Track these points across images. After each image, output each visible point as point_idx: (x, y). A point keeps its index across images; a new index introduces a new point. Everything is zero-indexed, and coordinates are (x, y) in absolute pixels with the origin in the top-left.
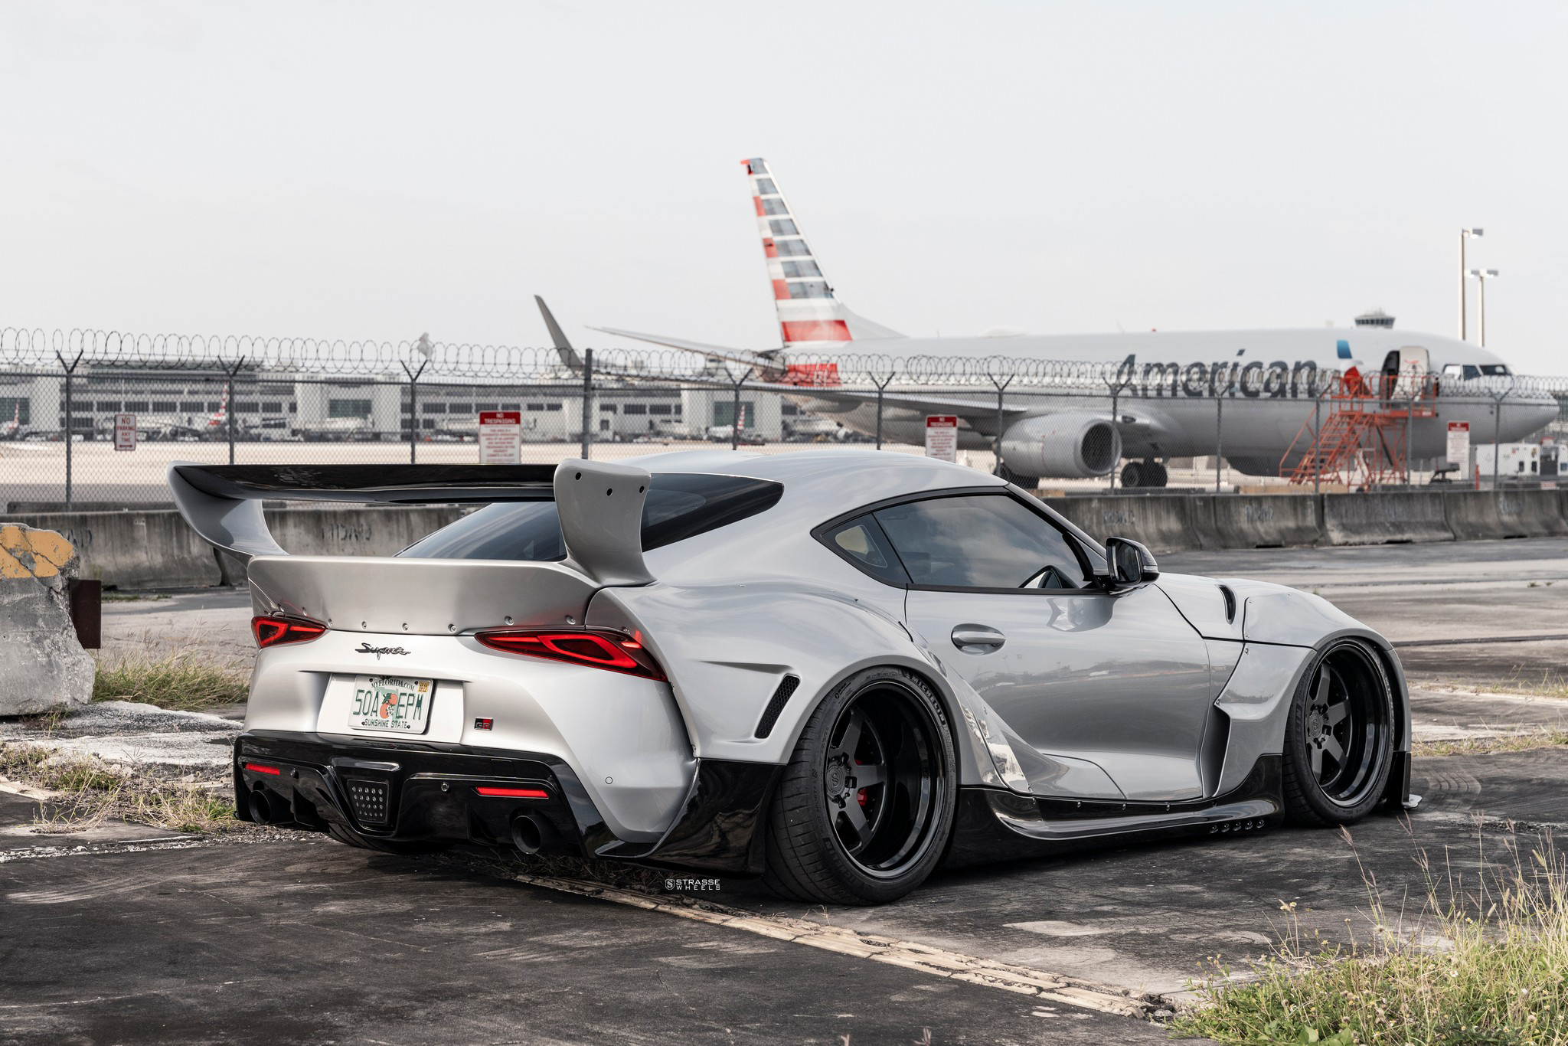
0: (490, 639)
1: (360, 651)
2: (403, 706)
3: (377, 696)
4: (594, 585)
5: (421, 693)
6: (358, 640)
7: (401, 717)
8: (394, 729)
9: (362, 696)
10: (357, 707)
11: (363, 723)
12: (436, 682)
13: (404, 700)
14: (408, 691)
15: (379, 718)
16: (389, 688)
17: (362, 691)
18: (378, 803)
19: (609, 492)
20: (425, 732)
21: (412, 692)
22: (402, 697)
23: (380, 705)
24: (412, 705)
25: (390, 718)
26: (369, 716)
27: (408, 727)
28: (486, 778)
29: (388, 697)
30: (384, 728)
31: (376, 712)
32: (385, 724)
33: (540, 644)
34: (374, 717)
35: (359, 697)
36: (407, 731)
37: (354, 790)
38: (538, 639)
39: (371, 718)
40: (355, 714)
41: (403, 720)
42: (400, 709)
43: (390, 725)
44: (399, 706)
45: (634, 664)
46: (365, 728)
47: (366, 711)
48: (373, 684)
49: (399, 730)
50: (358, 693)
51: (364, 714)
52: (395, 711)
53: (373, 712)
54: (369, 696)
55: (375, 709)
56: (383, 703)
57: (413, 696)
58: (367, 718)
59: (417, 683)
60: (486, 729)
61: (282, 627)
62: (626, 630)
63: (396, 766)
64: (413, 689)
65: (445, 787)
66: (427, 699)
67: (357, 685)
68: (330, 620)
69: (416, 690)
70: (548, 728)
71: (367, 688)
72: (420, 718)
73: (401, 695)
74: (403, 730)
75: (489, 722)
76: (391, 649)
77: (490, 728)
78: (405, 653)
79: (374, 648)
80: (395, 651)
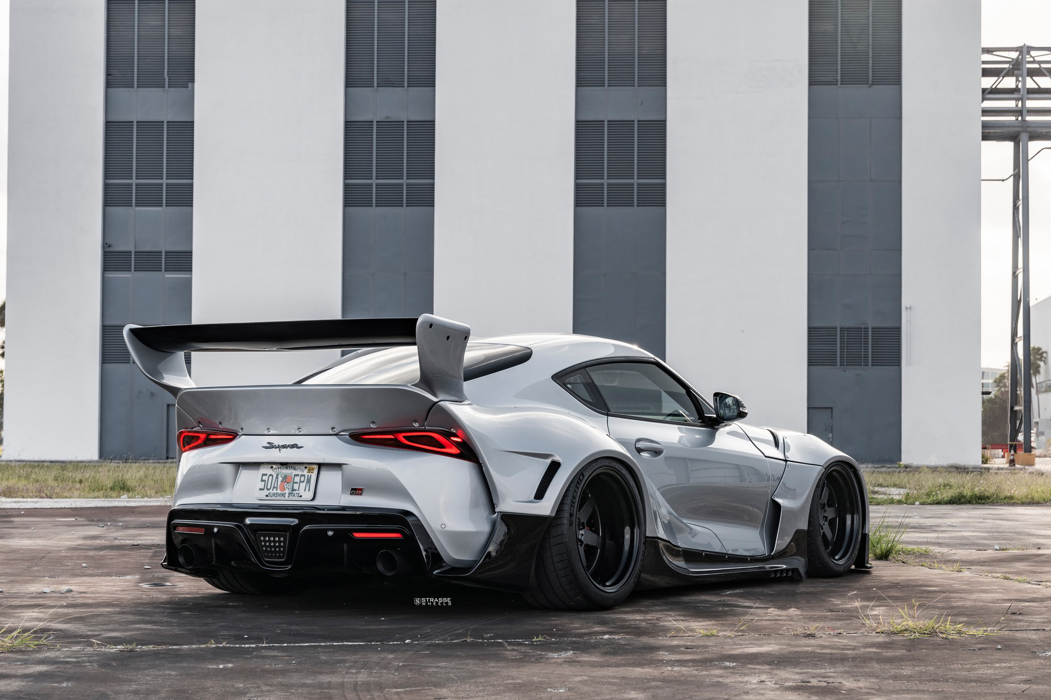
0: (358, 438)
1: (266, 448)
2: (297, 483)
3: (277, 477)
4: (435, 399)
5: (309, 474)
6: (265, 440)
7: (296, 490)
8: (291, 498)
9: (265, 478)
10: (262, 485)
11: (267, 496)
12: (320, 466)
13: (297, 479)
14: (300, 473)
15: (279, 491)
16: (286, 470)
17: (266, 475)
18: (280, 547)
19: (448, 338)
20: (313, 499)
21: (302, 473)
22: (296, 477)
23: (279, 483)
24: (303, 482)
25: (287, 491)
26: (271, 491)
27: (301, 496)
28: (360, 526)
30: (282, 498)
31: (277, 488)
32: (283, 495)
33: (396, 439)
34: (275, 491)
35: (263, 479)
36: (300, 499)
37: (262, 538)
38: (394, 436)
39: (272, 492)
40: (260, 489)
41: (297, 492)
42: (295, 485)
43: (287, 495)
44: (294, 483)
45: (459, 451)
46: (267, 498)
47: (269, 487)
48: (273, 469)
49: (294, 498)
50: (263, 475)
51: (268, 490)
52: (290, 487)
53: (274, 487)
54: (271, 477)
55: (276, 486)
56: (282, 481)
57: (304, 476)
58: (269, 491)
59: (306, 468)
60: (358, 494)
61: (203, 436)
62: (452, 430)
63: (296, 521)
64: (303, 471)
65: (330, 533)
66: (314, 477)
67: (263, 470)
68: (243, 429)
69: (306, 472)
70: (402, 492)
71: (269, 471)
72: (309, 490)
73: (295, 475)
74: (297, 498)
75: (360, 490)
76: (289, 446)
77: (361, 494)
78: (300, 447)
79: (277, 445)
80: (292, 446)
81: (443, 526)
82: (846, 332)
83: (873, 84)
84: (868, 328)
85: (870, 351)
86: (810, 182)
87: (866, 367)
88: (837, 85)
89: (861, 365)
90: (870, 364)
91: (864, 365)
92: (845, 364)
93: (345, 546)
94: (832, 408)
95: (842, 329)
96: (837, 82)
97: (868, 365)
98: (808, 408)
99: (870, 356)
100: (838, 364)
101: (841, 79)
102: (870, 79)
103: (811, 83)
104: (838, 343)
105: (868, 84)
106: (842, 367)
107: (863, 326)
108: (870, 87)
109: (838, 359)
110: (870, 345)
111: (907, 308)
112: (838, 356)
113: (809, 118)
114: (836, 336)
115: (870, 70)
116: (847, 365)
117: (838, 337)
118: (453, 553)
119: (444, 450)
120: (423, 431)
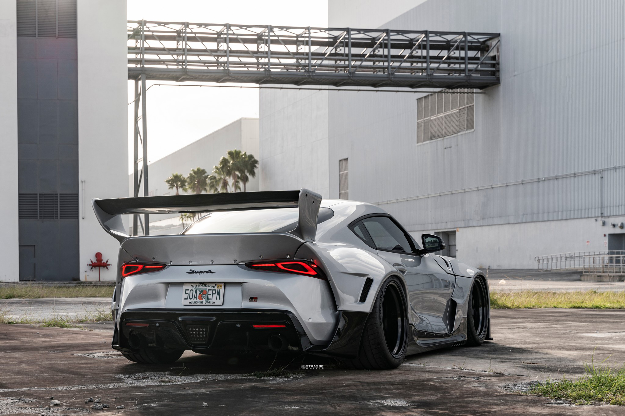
0: (251, 266)
1: (189, 273)
2: (211, 294)
3: (196, 291)
4: (303, 241)
5: (219, 289)
6: (188, 269)
7: (210, 299)
8: (207, 304)
9: (188, 292)
10: (186, 296)
11: (190, 303)
12: (226, 284)
13: (210, 292)
14: (212, 289)
15: (198, 300)
16: (202, 288)
17: (188, 290)
18: (203, 334)
19: (313, 203)
20: (222, 305)
21: (214, 289)
23: (198, 295)
24: (215, 294)
25: (204, 300)
26: (193, 300)
27: (214, 303)
28: (256, 321)
29: (202, 292)
30: (201, 304)
31: (196, 298)
32: (201, 302)
33: (276, 267)
34: (195, 300)
36: (213, 304)
37: (191, 329)
38: (275, 264)
40: (185, 299)
41: (212, 300)
42: (209, 296)
43: (204, 302)
44: (208, 294)
45: (316, 273)
46: (191, 304)
47: (191, 298)
48: (193, 286)
49: (209, 304)
50: (186, 290)
51: (190, 299)
52: (206, 297)
53: (195, 298)
54: (192, 292)
55: (196, 296)
56: (200, 294)
57: (215, 290)
59: (216, 285)
60: (254, 301)
61: (140, 267)
62: (311, 260)
63: (215, 318)
64: (214, 287)
65: (238, 326)
66: (222, 290)
67: (186, 287)
68: (171, 262)
69: (216, 288)
70: (284, 299)
71: (190, 288)
72: (219, 299)
73: (209, 290)
74: (211, 304)
75: (256, 298)
76: (205, 271)
77: (256, 301)
78: (213, 273)
79: (197, 271)
80: (207, 272)
81: (310, 320)
82: (43, 197)
83: (59, 37)
84: (57, 195)
85: (59, 209)
86: (18, 99)
87: (56, 219)
88: (35, 37)
89: (53, 218)
90: (59, 217)
91: (55, 218)
92: (43, 217)
93: (247, 334)
94: (35, 246)
95: (41, 195)
96: (35, 35)
97: (57, 218)
98: (19, 246)
99: (59, 212)
100: (39, 217)
101: (38, 33)
102: (57, 34)
103: (19, 35)
104: (38, 204)
105: (56, 37)
106: (41, 219)
107: (54, 193)
108: (57, 39)
109: (39, 214)
110: (59, 206)
111: (82, 182)
112: (38, 212)
113: (18, 58)
114: (37, 199)
115: (57, 28)
116: (44, 218)
117: (38, 200)
118: (315, 336)
119: (307, 273)
120: (294, 261)
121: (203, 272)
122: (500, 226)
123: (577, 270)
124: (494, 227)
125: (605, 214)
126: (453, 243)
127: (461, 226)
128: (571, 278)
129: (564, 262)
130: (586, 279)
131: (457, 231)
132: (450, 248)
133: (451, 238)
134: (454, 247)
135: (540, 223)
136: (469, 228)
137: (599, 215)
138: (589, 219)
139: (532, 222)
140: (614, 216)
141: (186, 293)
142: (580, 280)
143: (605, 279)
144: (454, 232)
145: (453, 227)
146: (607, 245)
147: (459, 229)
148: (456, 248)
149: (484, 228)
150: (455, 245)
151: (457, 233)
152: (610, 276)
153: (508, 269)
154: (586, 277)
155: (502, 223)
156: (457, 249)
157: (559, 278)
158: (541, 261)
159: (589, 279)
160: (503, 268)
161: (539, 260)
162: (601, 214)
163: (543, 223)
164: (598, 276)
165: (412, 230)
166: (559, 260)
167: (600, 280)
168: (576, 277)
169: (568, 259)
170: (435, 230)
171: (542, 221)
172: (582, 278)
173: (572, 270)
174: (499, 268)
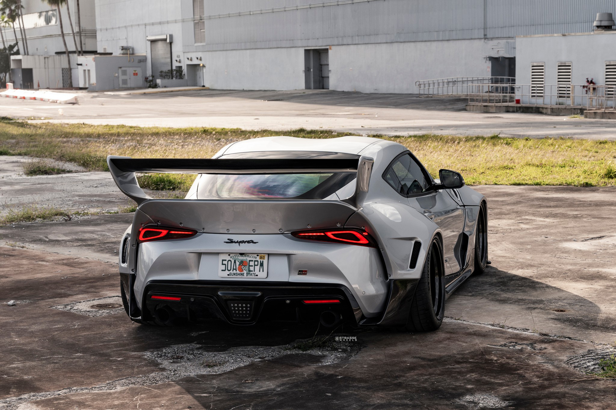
0: (297, 235)
1: (227, 242)
2: (252, 266)
3: (235, 262)
4: (355, 209)
5: (262, 260)
6: (226, 237)
7: (252, 271)
8: (248, 277)
9: (224, 262)
10: (223, 267)
11: (228, 275)
12: (269, 255)
13: (252, 263)
14: (254, 259)
15: (238, 272)
16: (242, 258)
17: (226, 260)
18: (246, 310)
20: (268, 277)
21: (255, 260)
22: (250, 262)
23: (237, 266)
24: (257, 265)
25: (245, 272)
26: (231, 271)
27: (257, 275)
28: (307, 296)
29: (242, 263)
30: (242, 276)
31: (236, 269)
32: (242, 274)
33: (327, 236)
34: (235, 272)
35: (224, 263)
36: (257, 277)
37: (232, 305)
38: (324, 233)
39: (233, 272)
40: (222, 270)
41: (253, 272)
42: (250, 267)
43: (245, 274)
45: (368, 242)
46: (229, 276)
47: (229, 269)
48: (231, 256)
49: (251, 277)
50: (223, 260)
52: (247, 269)
53: (233, 269)
54: (229, 262)
55: (235, 268)
56: (239, 265)
57: (258, 261)
58: (230, 272)
59: (258, 256)
61: (164, 232)
62: (362, 227)
63: (260, 294)
64: (256, 258)
65: (288, 302)
66: (265, 262)
67: (222, 257)
68: (203, 229)
69: (258, 259)
70: (337, 272)
71: (228, 258)
72: (263, 271)
73: (250, 261)
74: (254, 277)
75: (306, 271)
76: (246, 241)
77: (306, 274)
78: (255, 243)
79: (236, 241)
80: (249, 242)
81: (364, 293)
93: (297, 310)
118: (369, 309)
119: (359, 242)
120: (344, 229)
121: (243, 242)
122: (377, 45)
123: (460, 96)
124: (370, 46)
125: (488, 36)
126: (325, 63)
127: (334, 44)
128: (455, 107)
129: (446, 88)
130: (471, 109)
131: (330, 49)
132: (321, 68)
133: (323, 56)
134: (326, 66)
135: (420, 42)
136: (343, 47)
137: (482, 36)
138: (472, 41)
139: (411, 42)
140: (497, 38)
141: (223, 264)
142: (465, 110)
143: (491, 110)
144: (327, 50)
145: (326, 45)
146: (490, 70)
147: (333, 48)
148: (328, 67)
149: (359, 46)
150: (328, 65)
151: (330, 51)
152: (497, 107)
153: (386, 93)
154: (472, 107)
155: (379, 42)
156: (330, 69)
157: (442, 107)
158: (422, 86)
159: (475, 109)
160: (380, 92)
161: (420, 85)
162: (484, 35)
163: (423, 44)
164: (485, 106)
165: (279, 46)
166: (441, 86)
167: (485, 110)
168: (461, 105)
169: (451, 84)
170: (305, 47)
171: (422, 41)
172: (468, 108)
173: (455, 96)
174: (376, 92)
